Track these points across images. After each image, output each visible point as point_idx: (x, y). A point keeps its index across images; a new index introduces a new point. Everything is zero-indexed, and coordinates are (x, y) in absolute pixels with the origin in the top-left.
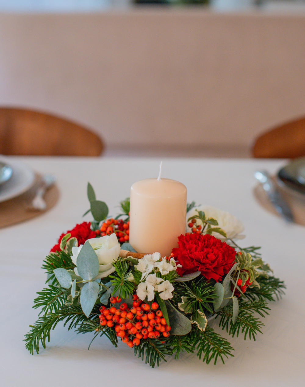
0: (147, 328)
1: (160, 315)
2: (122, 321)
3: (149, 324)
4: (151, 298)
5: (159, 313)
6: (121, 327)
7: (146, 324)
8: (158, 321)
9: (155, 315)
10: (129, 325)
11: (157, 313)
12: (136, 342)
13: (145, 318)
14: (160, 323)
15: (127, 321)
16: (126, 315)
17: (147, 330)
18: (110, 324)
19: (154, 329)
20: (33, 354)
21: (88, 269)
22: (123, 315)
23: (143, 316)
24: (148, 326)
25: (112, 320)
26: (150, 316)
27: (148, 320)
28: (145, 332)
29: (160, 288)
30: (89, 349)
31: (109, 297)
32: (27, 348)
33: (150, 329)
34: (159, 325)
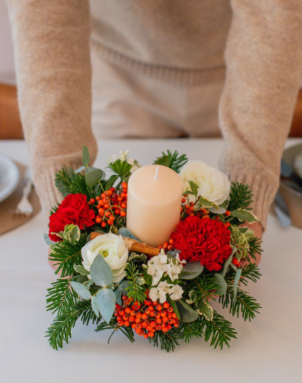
0: (160, 325)
1: (171, 311)
2: (138, 321)
3: (162, 321)
4: (163, 300)
5: (170, 310)
6: (138, 327)
7: (159, 321)
8: (170, 317)
9: (167, 312)
10: (144, 324)
11: (168, 309)
12: (151, 335)
13: (158, 316)
14: (172, 318)
15: (142, 321)
16: (141, 316)
17: (161, 326)
18: (127, 324)
19: (167, 324)
20: (57, 349)
21: (102, 278)
22: (139, 316)
23: (157, 316)
24: (161, 323)
25: (128, 320)
26: (163, 315)
27: (161, 318)
28: (159, 328)
29: (170, 291)
30: (108, 343)
31: (121, 295)
32: (51, 346)
33: (163, 326)
34: (171, 319)
